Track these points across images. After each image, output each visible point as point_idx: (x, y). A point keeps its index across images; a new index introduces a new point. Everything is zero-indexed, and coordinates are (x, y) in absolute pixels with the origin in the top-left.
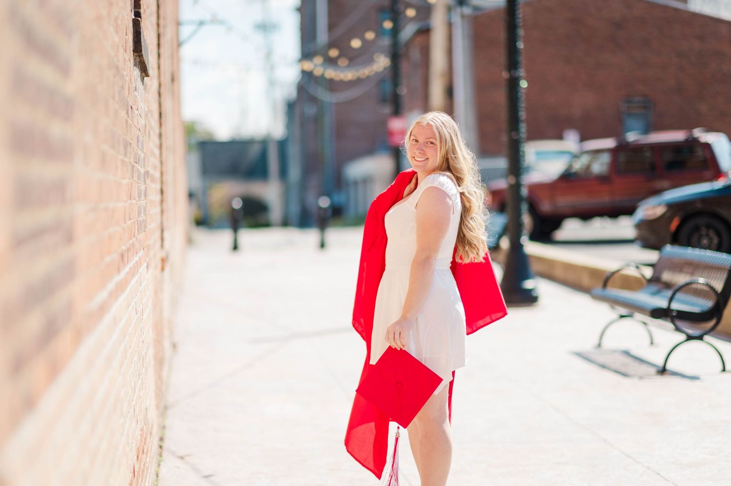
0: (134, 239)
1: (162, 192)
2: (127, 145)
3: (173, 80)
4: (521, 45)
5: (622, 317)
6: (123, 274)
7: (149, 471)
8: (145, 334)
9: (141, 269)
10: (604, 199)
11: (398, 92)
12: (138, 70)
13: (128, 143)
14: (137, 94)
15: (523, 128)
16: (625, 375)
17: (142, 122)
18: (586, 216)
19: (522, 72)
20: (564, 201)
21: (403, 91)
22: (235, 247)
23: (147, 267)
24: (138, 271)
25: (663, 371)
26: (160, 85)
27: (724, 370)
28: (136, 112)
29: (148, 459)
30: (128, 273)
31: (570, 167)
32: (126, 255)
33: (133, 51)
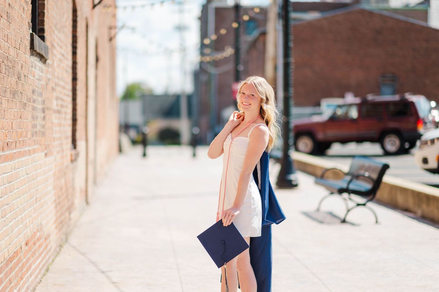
0: (26, 139)
1: (74, 120)
2: (14, 93)
3: (97, 60)
4: (291, 44)
5: (332, 193)
6: (7, 153)
7: (43, 255)
8: (40, 187)
9: (36, 155)
10: (352, 132)
11: (238, 69)
12: (36, 57)
13: (19, 93)
14: (33, 69)
15: (292, 90)
16: (321, 222)
17: (43, 82)
18: (344, 141)
19: (292, 60)
20: (331, 133)
21: (241, 68)
22: (144, 155)
23: (46, 155)
24: (30, 155)
25: (344, 221)
26: (74, 63)
27: (377, 222)
28: (32, 78)
29: (41, 249)
30: (15, 153)
31: (335, 114)
32: (14, 144)
33: (30, 49)
